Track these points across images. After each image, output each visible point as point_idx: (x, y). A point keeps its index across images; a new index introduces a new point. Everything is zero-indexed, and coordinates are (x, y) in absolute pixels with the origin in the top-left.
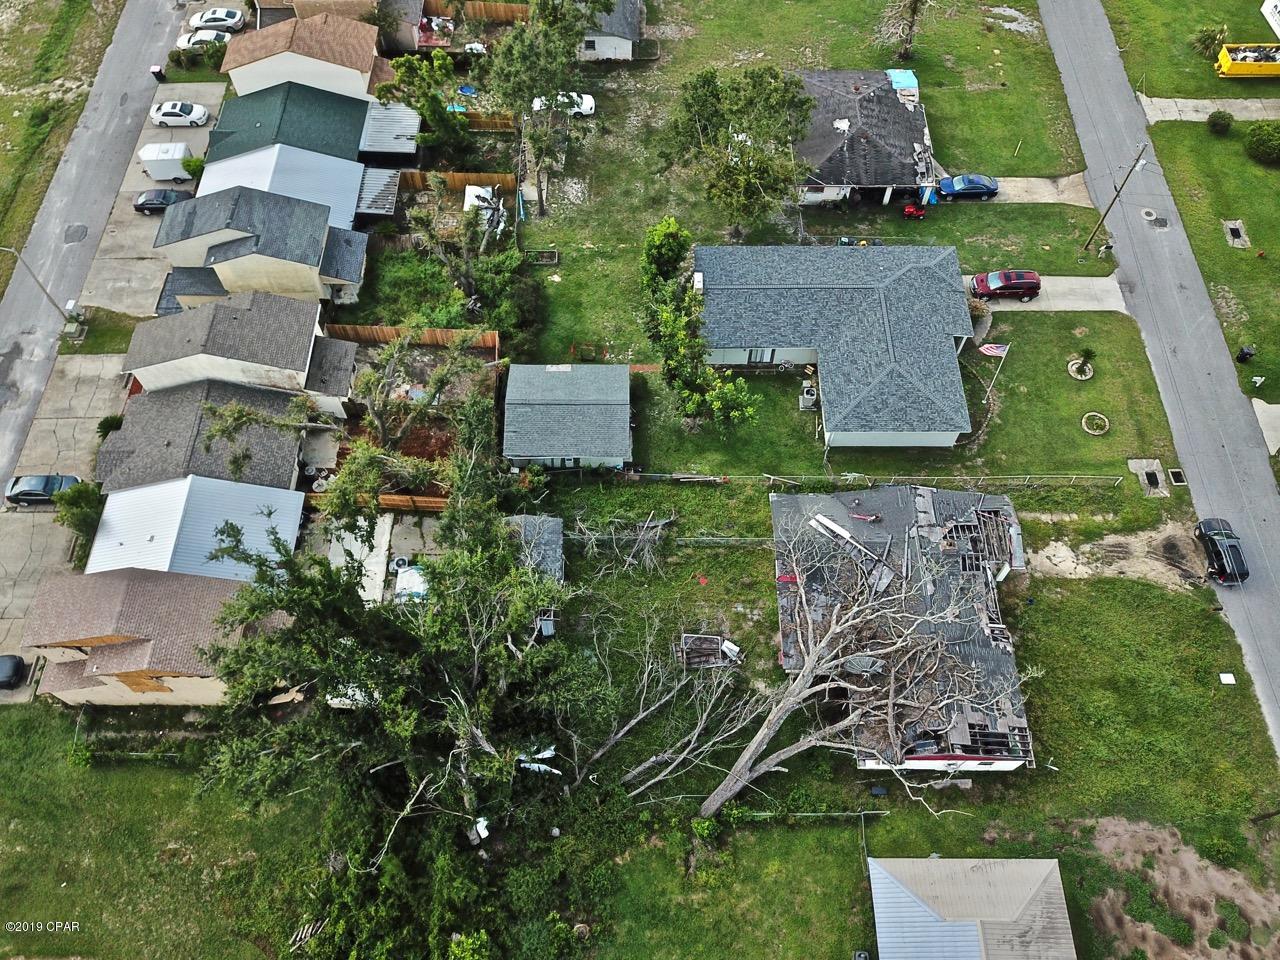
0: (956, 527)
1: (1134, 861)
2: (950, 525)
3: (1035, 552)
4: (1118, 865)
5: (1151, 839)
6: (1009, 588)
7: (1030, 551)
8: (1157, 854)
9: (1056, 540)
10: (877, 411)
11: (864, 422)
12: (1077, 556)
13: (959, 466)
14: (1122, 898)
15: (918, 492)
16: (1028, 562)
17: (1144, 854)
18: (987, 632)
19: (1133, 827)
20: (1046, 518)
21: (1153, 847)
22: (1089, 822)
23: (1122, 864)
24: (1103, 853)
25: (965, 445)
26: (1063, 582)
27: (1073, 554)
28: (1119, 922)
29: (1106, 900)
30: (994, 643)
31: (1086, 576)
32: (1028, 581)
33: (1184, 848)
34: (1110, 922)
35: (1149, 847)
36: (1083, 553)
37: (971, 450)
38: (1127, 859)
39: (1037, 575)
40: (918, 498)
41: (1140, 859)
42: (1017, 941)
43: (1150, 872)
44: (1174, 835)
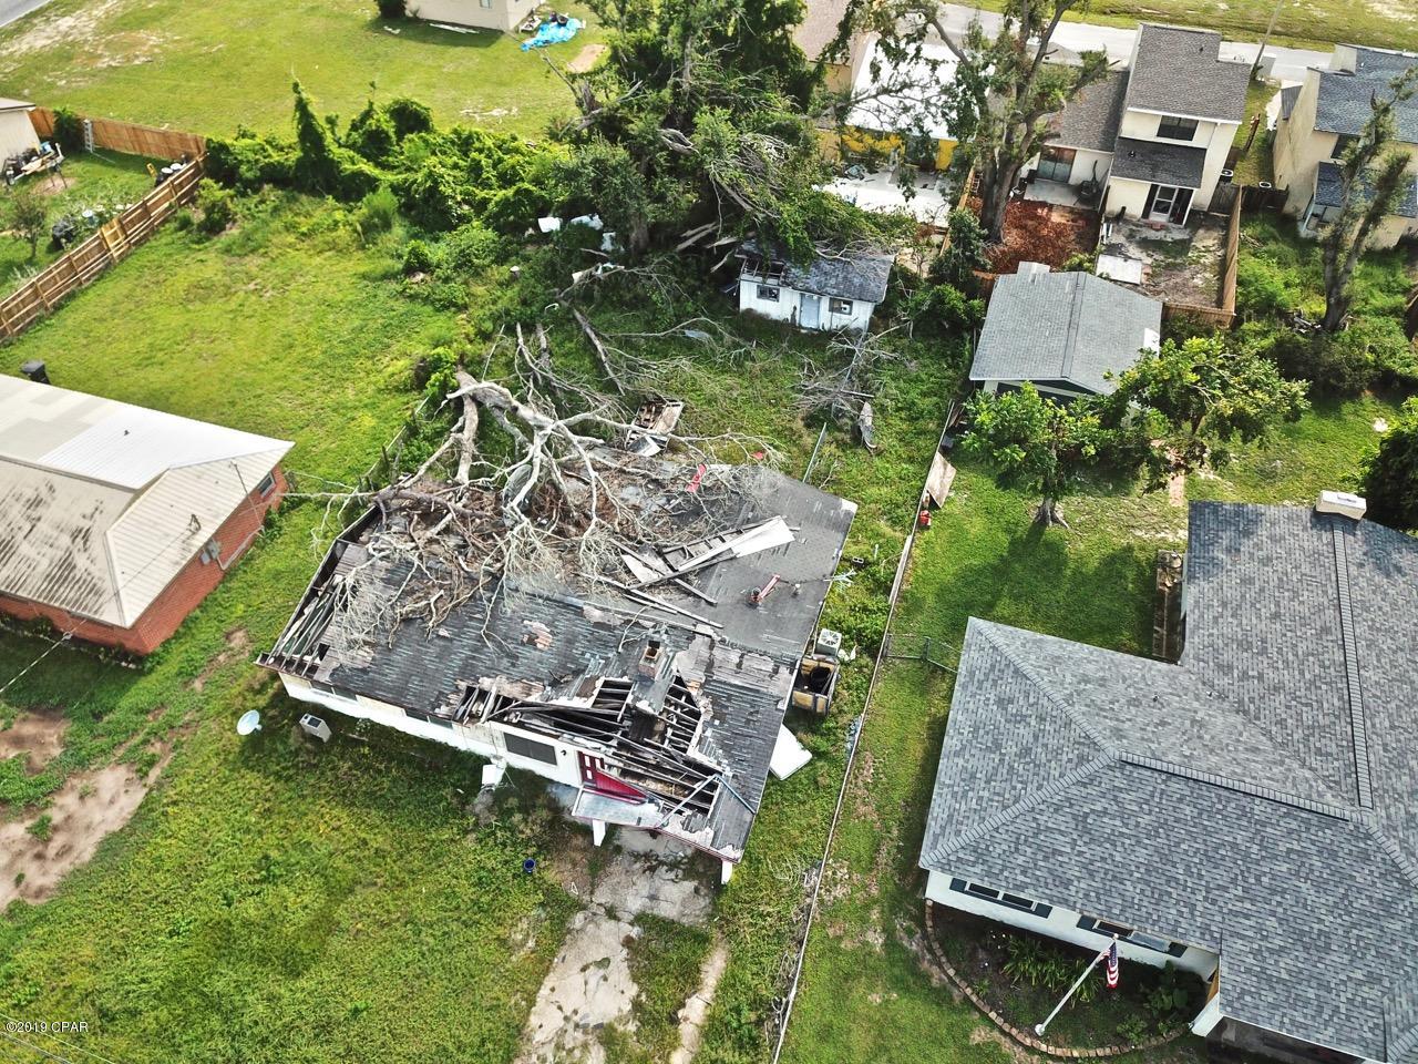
0: (697, 715)
1: (62, 807)
2: (703, 704)
3: (628, 942)
4: (75, 782)
5: (65, 851)
6: (576, 849)
7: (635, 932)
8: (40, 848)
9: (637, 1006)
10: (1002, 702)
11: (979, 676)
12: (585, 1028)
13: (874, 892)
14: (38, 761)
15: (784, 671)
16: (612, 913)
17: (56, 829)
18: (485, 683)
19: (99, 835)
20: (696, 1010)
21: (52, 850)
22: (155, 774)
23: (73, 788)
24: (107, 770)
25: (922, 925)
26: (543, 965)
27: (593, 1021)
28: (18, 741)
29: (54, 739)
30: (463, 685)
31: (534, 1020)
32: (574, 892)
33: (11, 898)
34: (29, 729)
35: (59, 841)
36: (585, 1046)
37: (910, 933)
38: (69, 800)
39: (578, 919)
40: (770, 667)
41: (56, 816)
42: (85, 524)
43: (29, 823)
44: (39, 893)
